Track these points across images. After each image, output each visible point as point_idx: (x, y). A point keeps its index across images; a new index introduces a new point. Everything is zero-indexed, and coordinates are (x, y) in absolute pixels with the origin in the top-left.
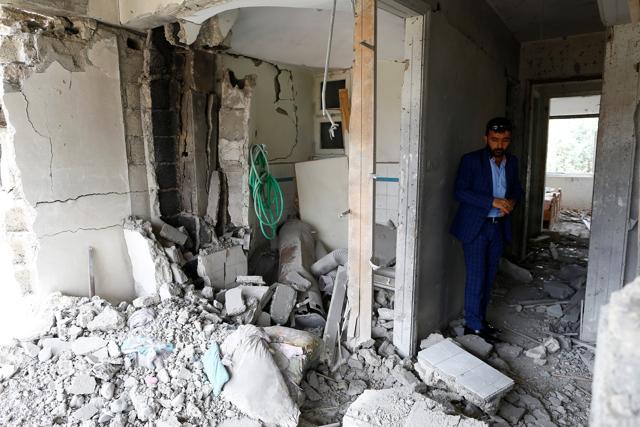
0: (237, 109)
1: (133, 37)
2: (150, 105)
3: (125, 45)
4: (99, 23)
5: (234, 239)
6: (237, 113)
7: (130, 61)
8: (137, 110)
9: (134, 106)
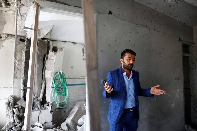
0: (52, 59)
1: (22, 38)
2: (24, 59)
3: (19, 40)
4: (8, 35)
5: (47, 107)
6: (52, 60)
7: (20, 45)
8: (20, 60)
9: (19, 59)
